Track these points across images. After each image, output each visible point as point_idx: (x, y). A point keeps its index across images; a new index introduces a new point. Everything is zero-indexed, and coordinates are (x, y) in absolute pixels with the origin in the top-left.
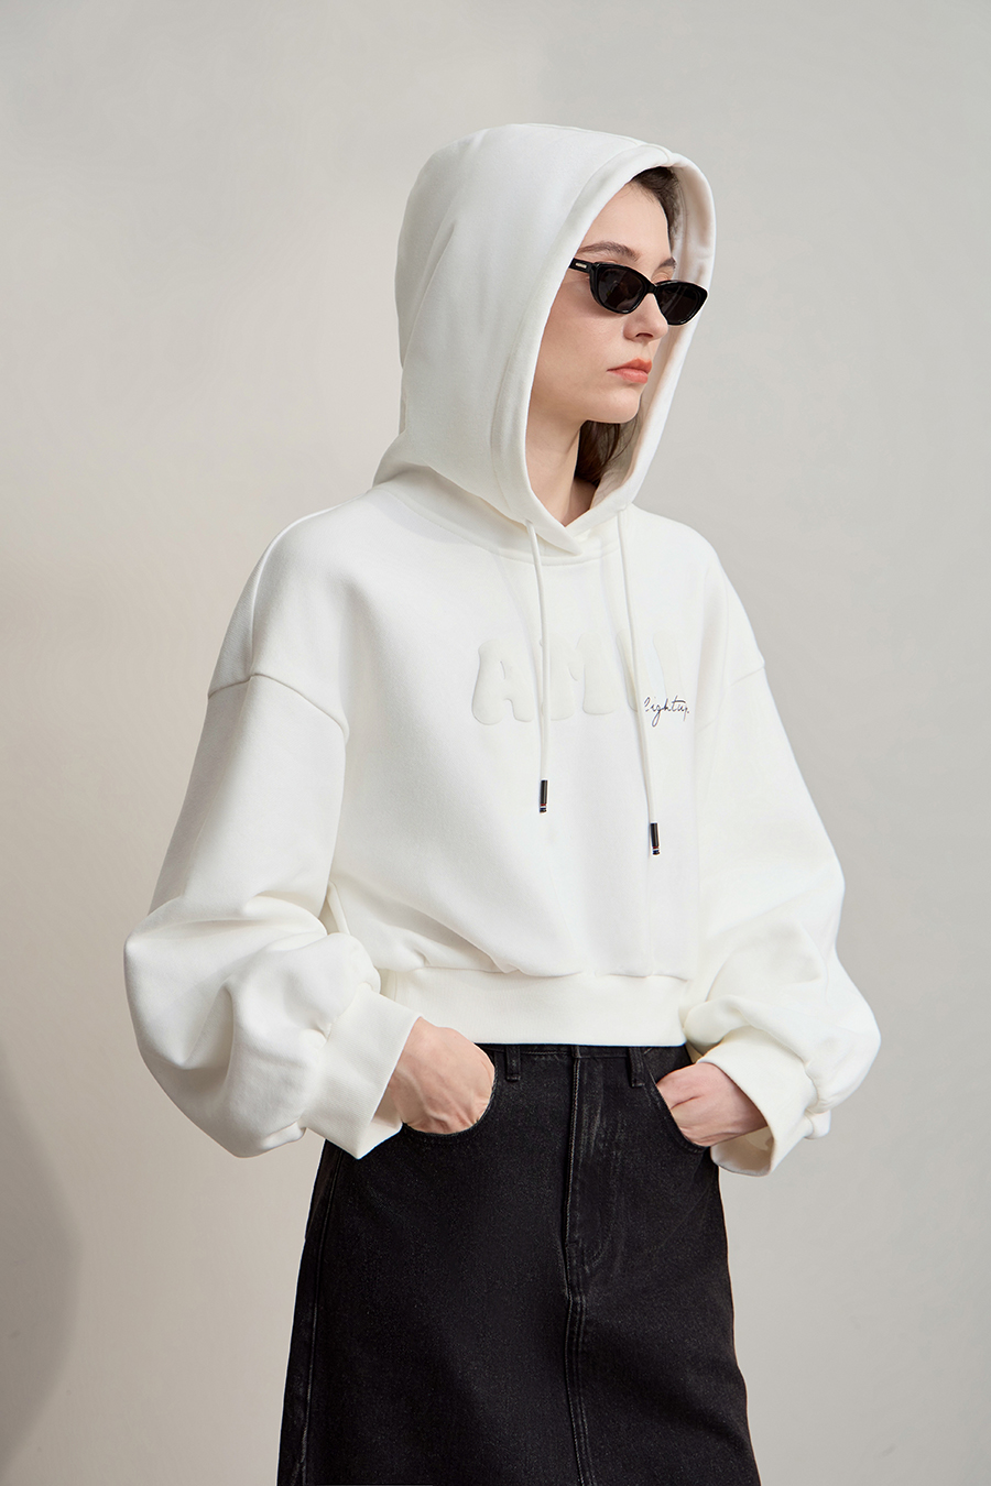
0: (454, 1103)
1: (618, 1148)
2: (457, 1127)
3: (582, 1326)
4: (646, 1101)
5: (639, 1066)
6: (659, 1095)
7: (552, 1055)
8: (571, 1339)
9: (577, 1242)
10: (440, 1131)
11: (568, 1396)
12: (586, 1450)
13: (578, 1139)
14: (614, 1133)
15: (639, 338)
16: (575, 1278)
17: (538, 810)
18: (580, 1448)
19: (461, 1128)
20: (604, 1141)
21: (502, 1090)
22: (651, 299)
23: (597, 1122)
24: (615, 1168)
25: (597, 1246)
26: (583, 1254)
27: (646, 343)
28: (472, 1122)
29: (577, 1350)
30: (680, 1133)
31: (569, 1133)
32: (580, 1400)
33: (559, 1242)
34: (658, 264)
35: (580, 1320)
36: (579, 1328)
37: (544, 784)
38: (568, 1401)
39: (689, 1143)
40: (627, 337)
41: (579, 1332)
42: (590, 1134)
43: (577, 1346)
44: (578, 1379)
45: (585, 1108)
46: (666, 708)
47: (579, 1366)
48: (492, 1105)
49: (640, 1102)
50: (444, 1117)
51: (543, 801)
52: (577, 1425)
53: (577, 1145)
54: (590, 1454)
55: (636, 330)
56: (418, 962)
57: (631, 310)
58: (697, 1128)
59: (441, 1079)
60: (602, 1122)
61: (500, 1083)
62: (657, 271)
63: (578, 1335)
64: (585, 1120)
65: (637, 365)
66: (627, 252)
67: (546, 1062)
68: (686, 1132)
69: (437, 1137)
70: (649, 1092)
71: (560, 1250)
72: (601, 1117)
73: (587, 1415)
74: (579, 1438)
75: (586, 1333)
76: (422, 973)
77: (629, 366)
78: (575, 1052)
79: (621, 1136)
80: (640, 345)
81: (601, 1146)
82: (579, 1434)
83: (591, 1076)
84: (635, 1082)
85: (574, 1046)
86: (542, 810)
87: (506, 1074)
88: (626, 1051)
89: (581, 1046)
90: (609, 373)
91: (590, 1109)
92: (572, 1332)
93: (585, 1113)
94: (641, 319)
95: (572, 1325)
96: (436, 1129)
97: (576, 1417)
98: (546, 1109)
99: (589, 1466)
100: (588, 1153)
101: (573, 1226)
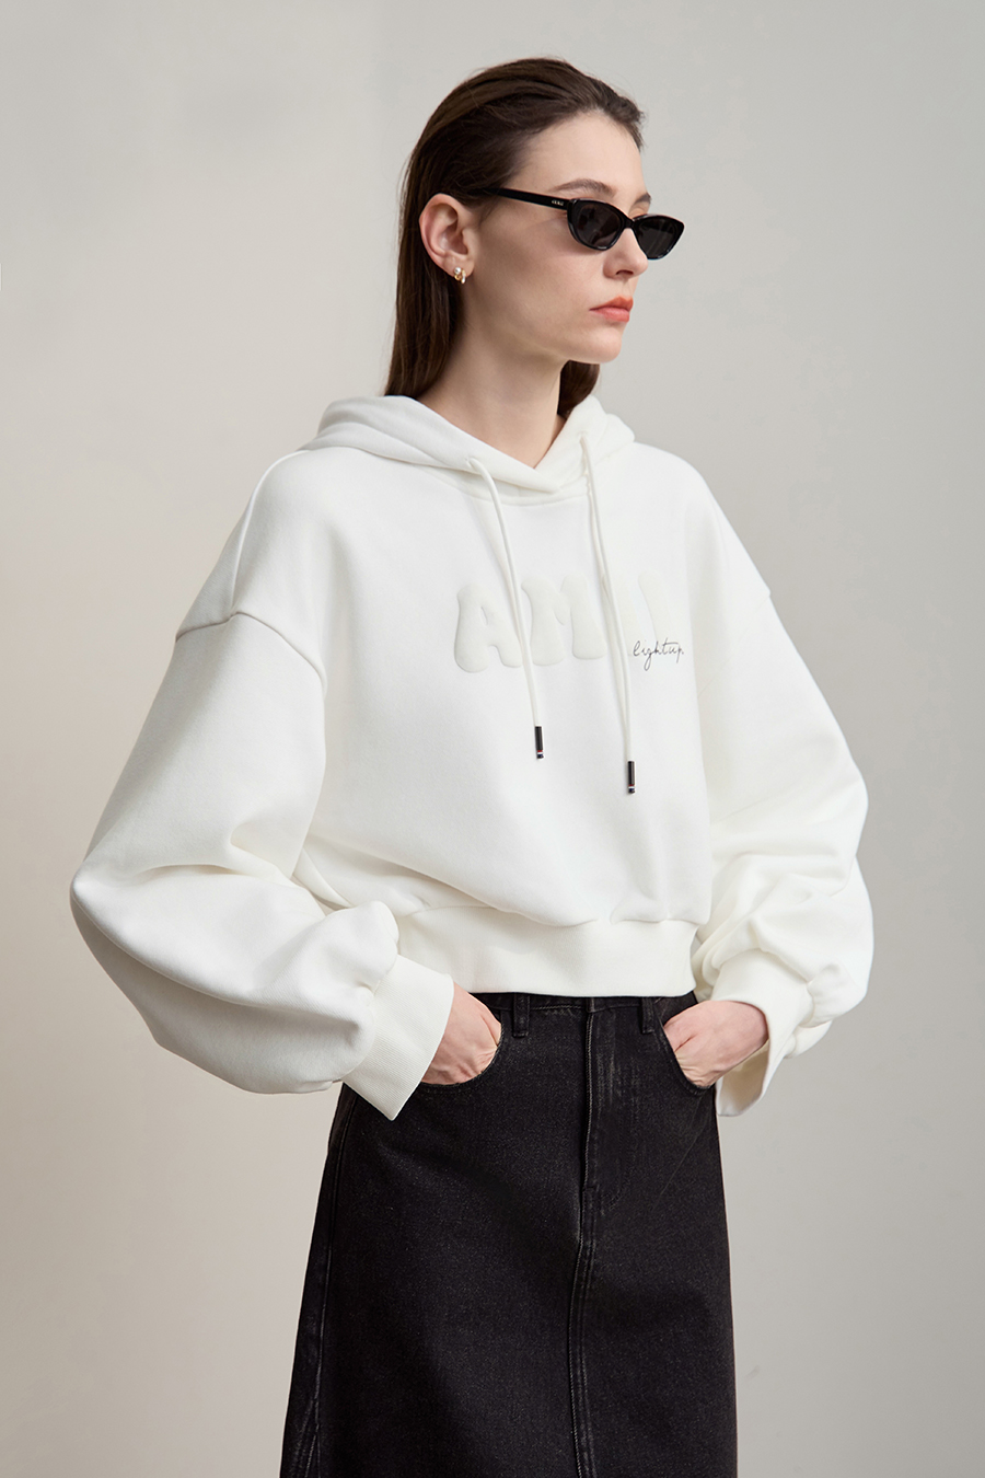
1: (635, 1095)
3: (590, 1271)
4: (656, 1046)
5: (649, 1014)
6: (666, 1039)
7: (565, 1009)
8: (579, 1286)
9: (595, 1187)
10: (444, 1083)
11: (568, 1345)
12: (584, 1401)
13: (595, 1086)
14: (629, 1079)
15: (619, 275)
16: (589, 1221)
17: (535, 756)
18: (577, 1399)
19: (462, 1079)
20: (622, 1088)
21: (509, 1046)
23: (612, 1070)
24: (635, 1115)
25: (615, 1191)
26: (600, 1198)
27: (626, 280)
28: (476, 1072)
29: (584, 1298)
30: (682, 1074)
31: (586, 1081)
32: (581, 1350)
33: (577, 1187)
34: (634, 198)
35: (589, 1265)
36: (587, 1274)
37: (538, 730)
38: (568, 1351)
39: (689, 1083)
40: (607, 274)
41: (587, 1278)
42: (606, 1081)
43: (584, 1294)
44: (581, 1329)
45: (599, 1058)
46: (656, 651)
47: (585, 1315)
48: (497, 1059)
49: (650, 1048)
50: (448, 1070)
51: (539, 747)
52: (575, 1376)
53: (595, 1093)
54: (587, 1406)
55: (617, 266)
57: (609, 246)
60: (616, 1068)
61: (506, 1040)
62: (633, 207)
63: (586, 1281)
64: (600, 1068)
65: (618, 303)
66: (604, 188)
67: (558, 1016)
68: (687, 1074)
69: (440, 1088)
70: (658, 1037)
71: (577, 1195)
72: (615, 1064)
73: (587, 1365)
74: (576, 1389)
75: (593, 1278)
77: (612, 305)
78: (589, 1006)
79: (636, 1082)
80: (620, 283)
81: (619, 1093)
82: (576, 1384)
83: (604, 1029)
84: (646, 1028)
85: (589, 999)
86: (540, 757)
87: (513, 1031)
88: (639, 1000)
89: (596, 998)
90: (593, 313)
91: (603, 1058)
92: (580, 1278)
93: (599, 1061)
94: (621, 255)
95: (581, 1271)
96: (439, 1080)
97: (575, 1366)
98: (558, 1059)
99: (585, 1419)
100: (607, 1101)
101: (592, 1172)
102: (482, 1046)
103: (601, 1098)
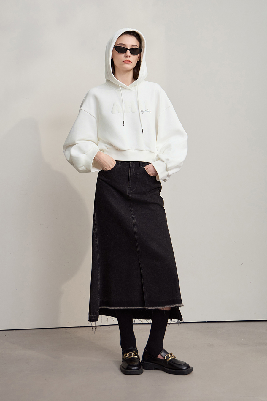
0: (107, 165)
1: (138, 175)
2: (108, 169)
4: (142, 169)
5: (141, 164)
6: (144, 168)
9: (130, 187)
10: (106, 170)
13: (130, 173)
14: (137, 173)
16: (130, 192)
19: (109, 170)
20: (135, 174)
21: (117, 166)
22: (128, 51)
24: (138, 178)
25: (134, 188)
26: (131, 189)
33: (127, 187)
34: (131, 46)
39: (149, 175)
40: (125, 57)
42: (132, 173)
45: (131, 169)
46: (145, 111)
48: (114, 167)
50: (106, 167)
51: (123, 124)
56: (106, 148)
57: (125, 53)
58: (150, 173)
59: (104, 161)
64: (131, 171)
66: (124, 44)
68: (148, 173)
69: (106, 171)
72: (134, 171)
76: (107, 150)
77: (125, 61)
83: (133, 166)
84: (140, 166)
88: (139, 162)
89: (131, 161)
90: (123, 62)
94: (127, 54)
96: (105, 170)
98: (125, 169)
100: (132, 175)
101: (130, 185)
102: (112, 165)
103: (131, 175)
